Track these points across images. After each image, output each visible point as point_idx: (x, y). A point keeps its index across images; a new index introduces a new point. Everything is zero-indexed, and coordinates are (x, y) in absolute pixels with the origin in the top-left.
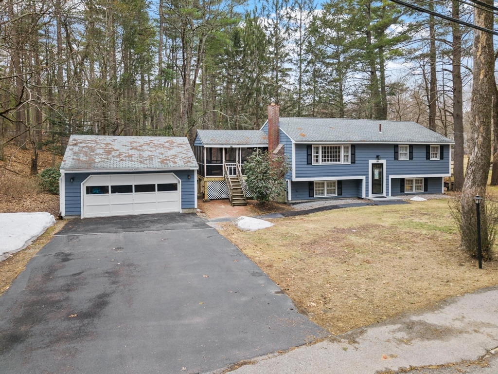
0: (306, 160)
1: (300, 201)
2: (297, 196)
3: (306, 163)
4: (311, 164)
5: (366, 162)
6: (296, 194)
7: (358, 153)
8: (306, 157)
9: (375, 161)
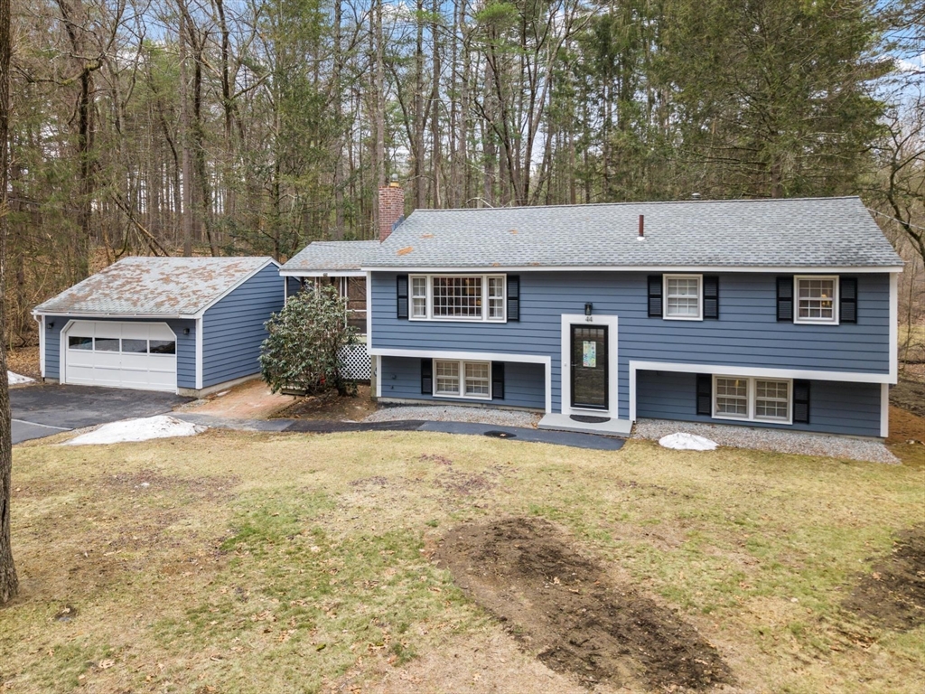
0: (395, 309)
1: (403, 401)
2: (396, 389)
3: (395, 315)
4: (407, 318)
5: (555, 319)
6: (392, 383)
7: (528, 296)
8: (395, 303)
9: (581, 319)
